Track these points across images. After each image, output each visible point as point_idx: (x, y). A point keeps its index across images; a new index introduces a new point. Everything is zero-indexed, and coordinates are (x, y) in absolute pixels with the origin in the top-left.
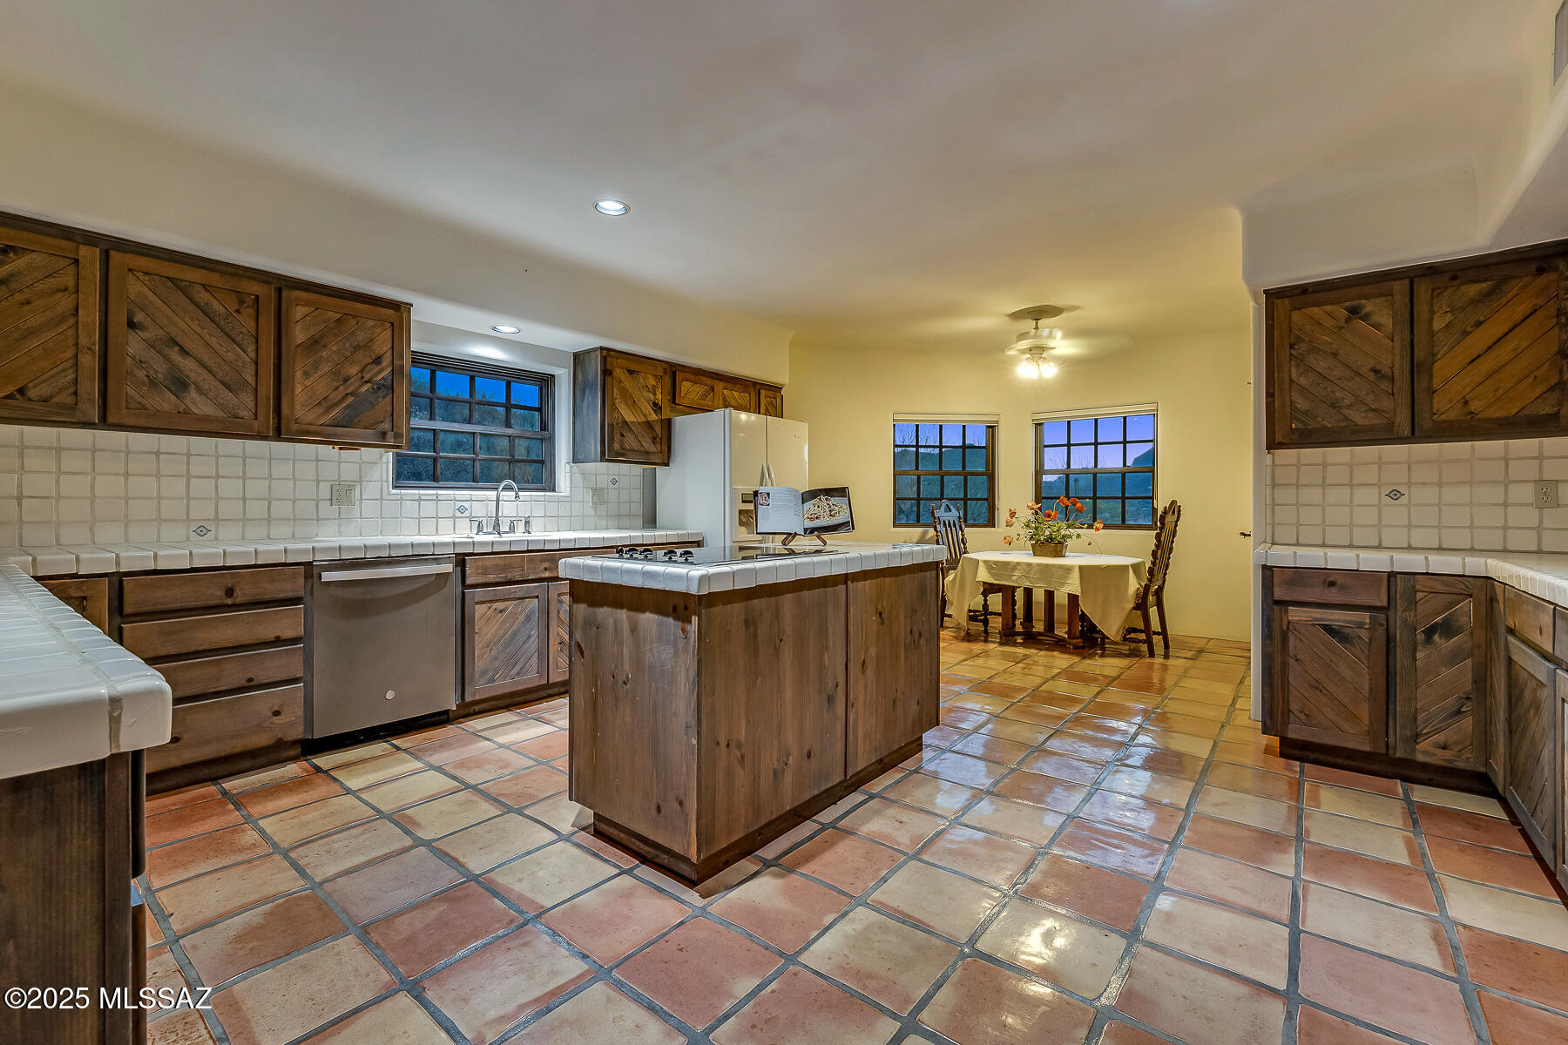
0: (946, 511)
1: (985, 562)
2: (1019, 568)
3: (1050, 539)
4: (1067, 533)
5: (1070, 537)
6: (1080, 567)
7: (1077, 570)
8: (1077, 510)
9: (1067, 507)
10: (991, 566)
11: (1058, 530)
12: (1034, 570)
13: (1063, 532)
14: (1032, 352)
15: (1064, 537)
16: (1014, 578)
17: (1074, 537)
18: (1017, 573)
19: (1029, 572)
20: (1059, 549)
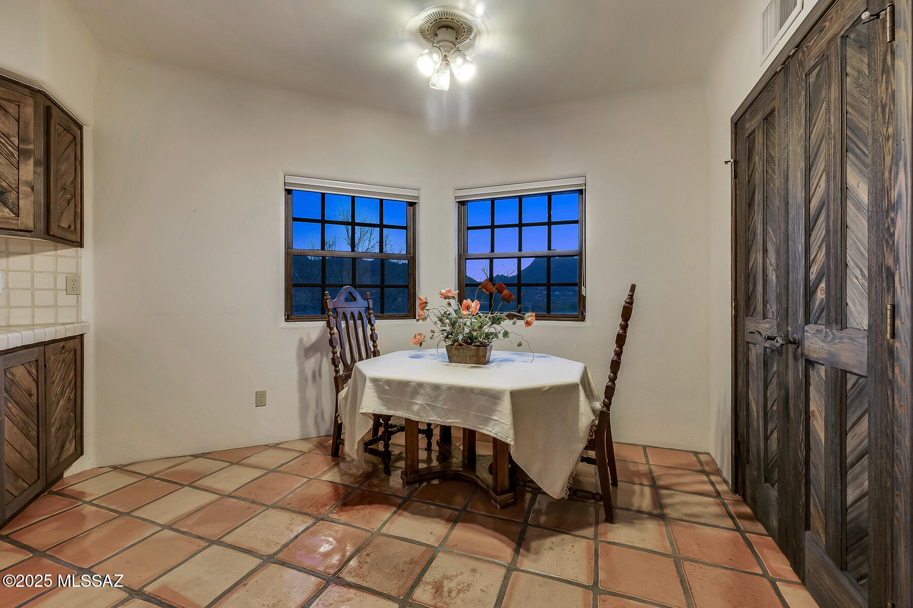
0: (347, 300)
1: (375, 381)
2: (422, 391)
3: (470, 340)
4: (492, 330)
5: (496, 335)
6: (510, 391)
7: (508, 396)
8: (504, 299)
9: (491, 294)
10: (381, 386)
11: (481, 327)
12: (443, 394)
13: (486, 329)
15: (487, 336)
16: (416, 408)
17: (500, 336)
18: (419, 401)
19: (435, 399)
20: (481, 353)
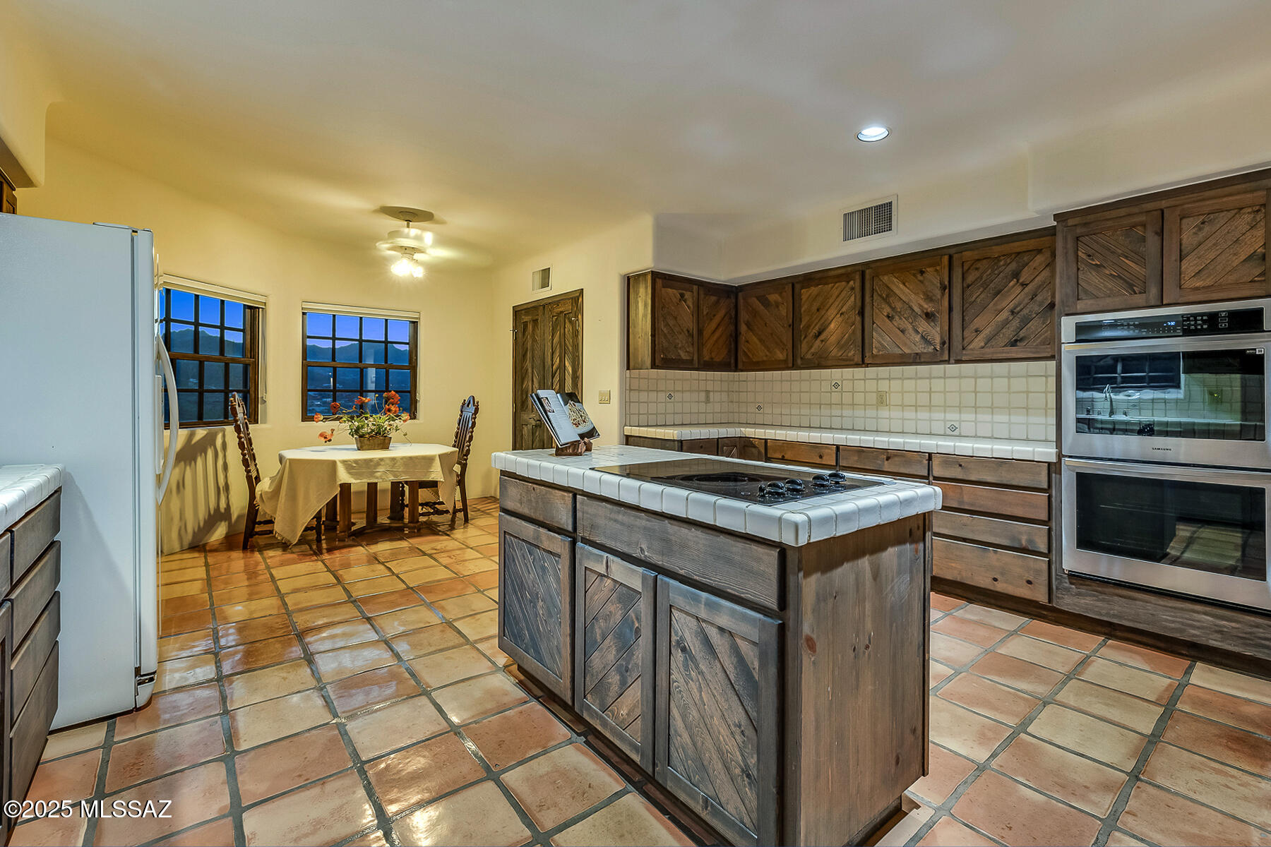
1: (344, 462)
2: (382, 463)
6: (439, 456)
7: (438, 458)
10: (350, 465)
12: (398, 463)
14: (406, 251)
16: (378, 474)
18: (381, 469)
19: (393, 466)
